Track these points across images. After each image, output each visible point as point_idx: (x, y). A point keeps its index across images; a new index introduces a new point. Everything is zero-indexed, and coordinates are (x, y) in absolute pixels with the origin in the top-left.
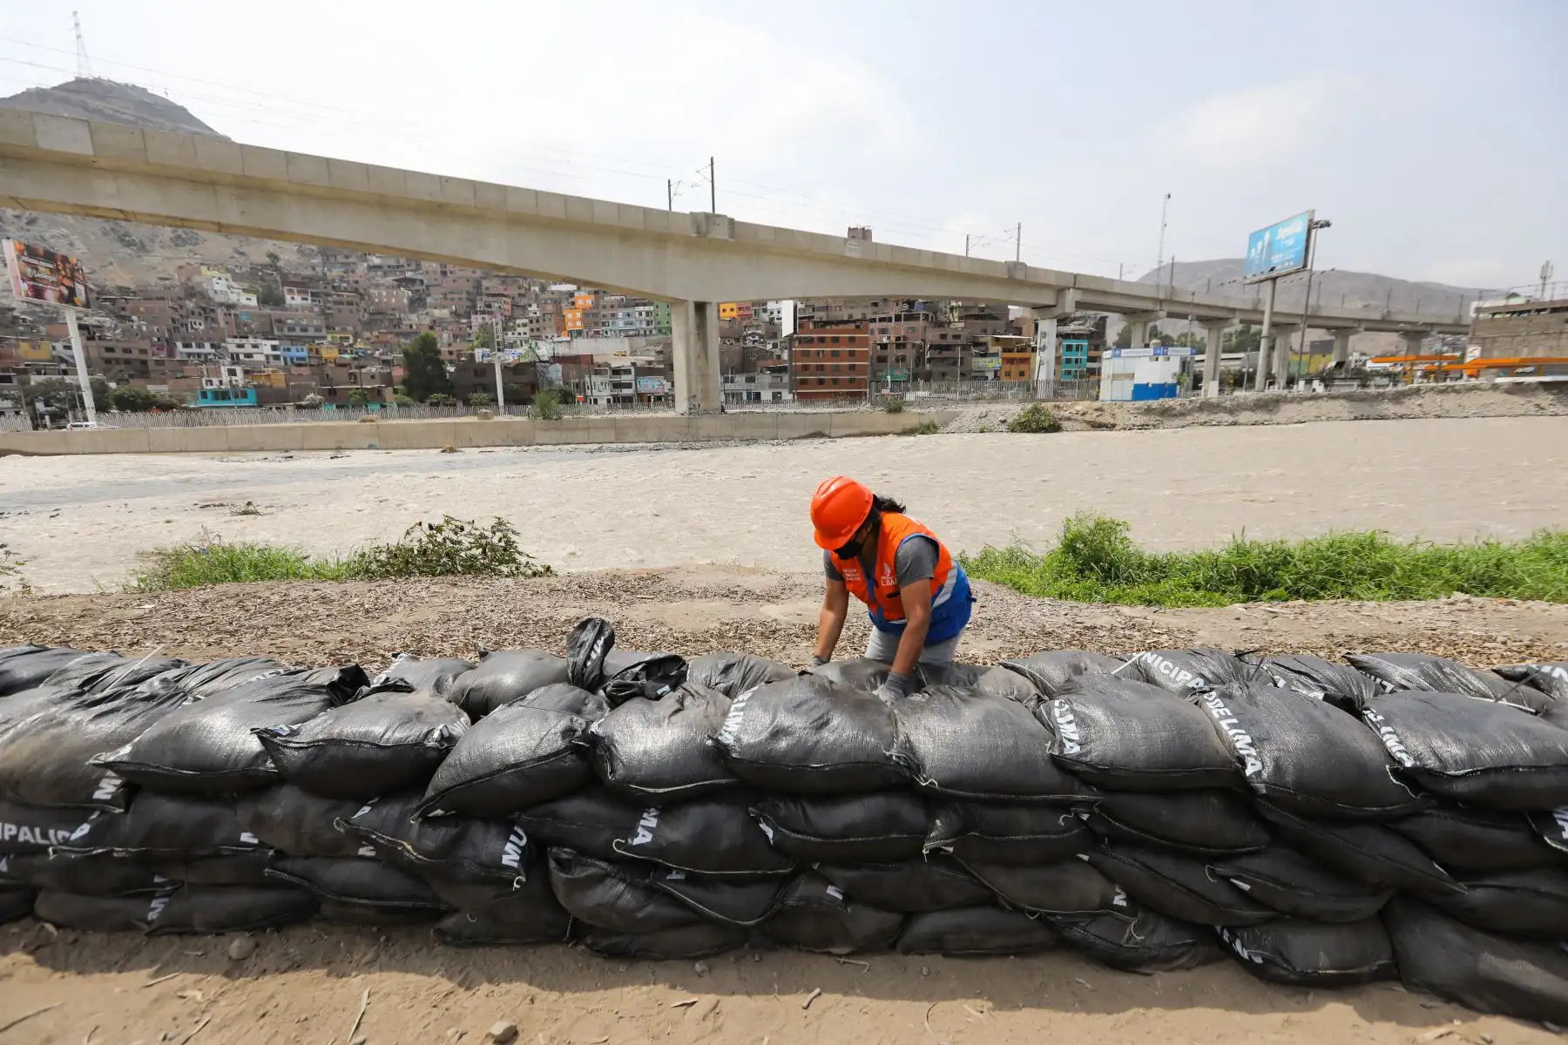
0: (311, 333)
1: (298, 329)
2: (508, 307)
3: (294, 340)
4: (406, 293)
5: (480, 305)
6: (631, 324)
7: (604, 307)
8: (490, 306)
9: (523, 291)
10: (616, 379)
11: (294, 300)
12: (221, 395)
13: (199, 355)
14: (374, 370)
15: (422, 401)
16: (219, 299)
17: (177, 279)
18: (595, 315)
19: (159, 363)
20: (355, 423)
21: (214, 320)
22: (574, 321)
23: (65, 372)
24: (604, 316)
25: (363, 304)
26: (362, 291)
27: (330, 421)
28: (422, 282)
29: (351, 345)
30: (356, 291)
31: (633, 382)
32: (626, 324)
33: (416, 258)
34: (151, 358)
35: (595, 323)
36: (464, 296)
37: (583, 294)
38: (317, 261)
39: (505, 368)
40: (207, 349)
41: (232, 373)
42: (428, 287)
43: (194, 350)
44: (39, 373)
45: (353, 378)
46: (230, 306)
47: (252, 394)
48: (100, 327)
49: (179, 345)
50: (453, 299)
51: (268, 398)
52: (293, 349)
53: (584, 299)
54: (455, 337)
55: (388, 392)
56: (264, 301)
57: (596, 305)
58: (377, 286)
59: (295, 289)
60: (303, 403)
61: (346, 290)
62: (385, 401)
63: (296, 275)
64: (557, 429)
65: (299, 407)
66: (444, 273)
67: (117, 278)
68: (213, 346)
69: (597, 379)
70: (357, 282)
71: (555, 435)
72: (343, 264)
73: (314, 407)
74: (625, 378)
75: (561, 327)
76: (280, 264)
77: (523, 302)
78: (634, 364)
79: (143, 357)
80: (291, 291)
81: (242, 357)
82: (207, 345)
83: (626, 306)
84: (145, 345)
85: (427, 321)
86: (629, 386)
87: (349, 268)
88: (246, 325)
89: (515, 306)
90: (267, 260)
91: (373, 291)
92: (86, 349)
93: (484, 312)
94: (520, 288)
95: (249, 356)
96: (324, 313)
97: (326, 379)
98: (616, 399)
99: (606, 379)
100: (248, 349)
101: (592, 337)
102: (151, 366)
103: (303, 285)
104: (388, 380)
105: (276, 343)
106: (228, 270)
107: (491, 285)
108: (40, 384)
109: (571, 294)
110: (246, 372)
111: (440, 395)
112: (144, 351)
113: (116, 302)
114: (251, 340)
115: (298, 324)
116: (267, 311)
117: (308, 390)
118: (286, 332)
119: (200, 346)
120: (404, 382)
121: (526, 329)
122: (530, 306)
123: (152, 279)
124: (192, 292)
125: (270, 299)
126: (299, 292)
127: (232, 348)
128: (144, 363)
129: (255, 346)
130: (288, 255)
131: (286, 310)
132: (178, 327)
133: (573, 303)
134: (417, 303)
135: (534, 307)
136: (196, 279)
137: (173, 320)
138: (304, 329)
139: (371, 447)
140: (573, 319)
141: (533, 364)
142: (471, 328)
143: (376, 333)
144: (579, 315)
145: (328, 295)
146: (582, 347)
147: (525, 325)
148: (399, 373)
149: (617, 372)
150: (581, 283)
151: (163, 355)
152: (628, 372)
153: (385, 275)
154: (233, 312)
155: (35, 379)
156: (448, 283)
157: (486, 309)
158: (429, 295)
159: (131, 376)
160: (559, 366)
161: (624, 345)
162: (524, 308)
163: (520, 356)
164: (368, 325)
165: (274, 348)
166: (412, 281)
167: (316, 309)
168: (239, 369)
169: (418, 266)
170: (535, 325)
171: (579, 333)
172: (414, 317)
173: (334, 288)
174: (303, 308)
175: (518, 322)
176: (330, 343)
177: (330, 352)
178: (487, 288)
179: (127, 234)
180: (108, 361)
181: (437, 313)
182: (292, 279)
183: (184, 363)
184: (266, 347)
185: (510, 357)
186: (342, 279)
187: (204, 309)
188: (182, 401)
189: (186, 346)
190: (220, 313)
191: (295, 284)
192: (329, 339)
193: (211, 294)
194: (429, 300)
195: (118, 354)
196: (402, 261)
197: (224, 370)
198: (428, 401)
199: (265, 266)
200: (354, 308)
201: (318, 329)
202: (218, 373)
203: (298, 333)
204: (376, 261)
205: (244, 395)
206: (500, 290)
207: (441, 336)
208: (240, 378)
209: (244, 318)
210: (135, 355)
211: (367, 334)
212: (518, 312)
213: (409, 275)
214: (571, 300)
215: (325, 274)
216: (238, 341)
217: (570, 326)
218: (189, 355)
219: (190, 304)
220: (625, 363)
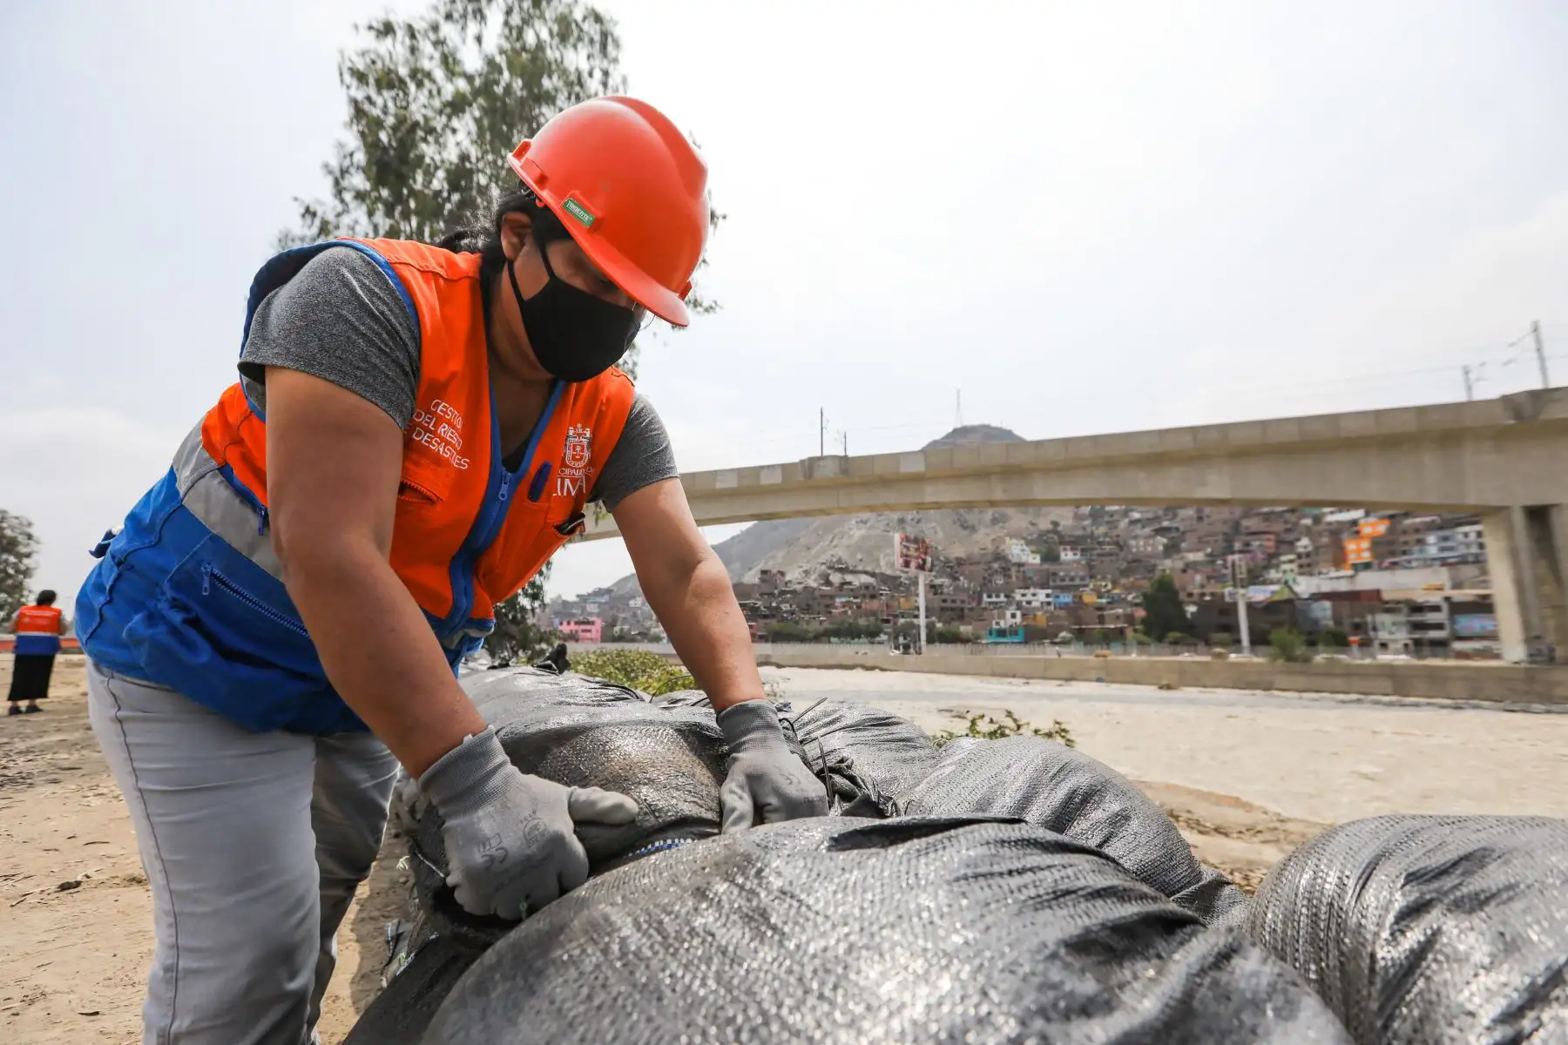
0: (1077, 582)
1: (1067, 579)
2: (1271, 544)
3: (1064, 589)
4: (1162, 541)
5: (1237, 546)
6: (1451, 549)
7: (1404, 532)
8: (1248, 544)
9: (1289, 526)
10: (1417, 618)
11: (1067, 556)
12: (1001, 633)
13: (996, 603)
14: (1120, 611)
15: (1160, 639)
16: (1015, 560)
17: (990, 548)
18: (1391, 543)
19: (971, 609)
20: (1091, 658)
21: (1010, 577)
22: (1359, 551)
23: (916, 617)
24: (1406, 543)
25: (1122, 555)
26: (1121, 543)
27: (1074, 654)
28: (1177, 529)
29: (1108, 591)
30: (1117, 543)
31: (1447, 622)
32: (1442, 549)
33: (1172, 507)
34: (967, 606)
35: (1389, 552)
36: (1220, 537)
37: (1372, 519)
38: (1087, 522)
39: (1251, 607)
40: (1002, 598)
41: (1013, 616)
42: (1184, 533)
43: (994, 599)
44: (903, 617)
45: (1101, 620)
46: (1020, 565)
47: (1021, 632)
48: (941, 586)
49: (985, 596)
50: (1208, 542)
51: (1033, 635)
52: (1061, 596)
53: (1375, 527)
54: (1209, 578)
55: (1129, 633)
56: (1045, 559)
57: (1391, 530)
58: (1135, 537)
59: (1068, 547)
60: (1057, 640)
61: (1109, 544)
62: (1125, 639)
63: (1070, 536)
64: (1302, 673)
65: (1054, 643)
66: (1200, 519)
67: (958, 552)
68: (1006, 596)
69: (1384, 619)
70: (1118, 536)
71: (1301, 681)
72: (1108, 522)
73: (1065, 643)
74: (1431, 617)
75: (1339, 560)
76: (1060, 529)
77: (1290, 537)
78: (1447, 599)
79: (963, 605)
80: (1065, 550)
81: (1024, 604)
82: (1002, 595)
83: (1441, 528)
84: (964, 597)
85: (1180, 565)
86: (1439, 626)
87: (1113, 524)
88: (1030, 578)
89: (1280, 542)
90: (1051, 527)
91: (1133, 542)
92: (927, 600)
93: (1240, 552)
94: (1286, 522)
95: (1029, 603)
96: (1090, 566)
97: (1078, 620)
98: (1418, 643)
99: (1402, 618)
100: (1029, 597)
101: (1387, 568)
102: (966, 612)
103: (1074, 543)
104: (1130, 619)
105: (1049, 591)
106: (1023, 538)
107: (1251, 523)
108: (902, 625)
109: (1354, 523)
110: (1024, 615)
111: (1177, 635)
112: (963, 602)
113: (953, 568)
114: (1032, 590)
115: (1066, 576)
116: (1046, 566)
117: (1062, 628)
118: (1058, 583)
119: (998, 596)
120: (1144, 621)
121: (1294, 566)
122: (1299, 540)
123: (976, 550)
124: (999, 557)
125: (1050, 557)
126: (1072, 549)
127: (1018, 597)
128: (962, 610)
129: (1034, 595)
130: (1066, 519)
131: (1061, 564)
132: (986, 585)
133: (1357, 533)
134: (1172, 549)
135: (1305, 541)
136: (1002, 547)
137: (984, 578)
138: (1072, 579)
139: (1099, 680)
140: (1358, 550)
141: (1289, 602)
142: (1226, 568)
143: (1131, 579)
144: (1365, 545)
145: (1094, 549)
146: (1368, 581)
147: (1291, 561)
148: (1140, 613)
149: (1417, 608)
150: (1370, 508)
151: (974, 604)
152: (1436, 608)
153: (1143, 527)
154: (1022, 569)
155: (902, 621)
156: (1203, 528)
157: (1246, 548)
158: (1183, 541)
159: (953, 619)
160: (1327, 604)
161: (1442, 576)
162: (1291, 543)
163: (1273, 593)
164: (1125, 573)
165: (1048, 596)
166: (1168, 529)
167: (1083, 562)
168: (1019, 614)
169: (1175, 516)
170: (1304, 561)
171: (1367, 566)
172: (1168, 563)
173: (1099, 543)
174: (1074, 561)
175: (1284, 558)
176: (1092, 590)
177: (1089, 598)
178: (1247, 528)
179: (966, 521)
180: (942, 609)
181: (1191, 557)
182: (1067, 539)
183: (985, 609)
184: (1042, 595)
185: (1259, 594)
186: (1106, 535)
187: (1003, 568)
188: (978, 638)
189: (989, 596)
190: (1014, 569)
191: (1069, 543)
192: (1091, 586)
193: (1010, 557)
194: (1183, 545)
195: (948, 604)
196: (1160, 513)
197: (1008, 614)
198: (1167, 640)
199: (1048, 532)
200: (1114, 558)
201: (1082, 579)
202: (1002, 616)
203: (1068, 583)
204: (1136, 515)
205: (1016, 633)
206: (1262, 526)
207: (1193, 579)
208: (1018, 619)
209: (1030, 574)
210: (958, 604)
211: (1123, 581)
212: (1284, 548)
213: (1165, 524)
214: (1355, 529)
215: (1092, 533)
216: (1022, 591)
217: (1352, 558)
218: (990, 603)
219: (996, 566)
220: (1435, 598)
